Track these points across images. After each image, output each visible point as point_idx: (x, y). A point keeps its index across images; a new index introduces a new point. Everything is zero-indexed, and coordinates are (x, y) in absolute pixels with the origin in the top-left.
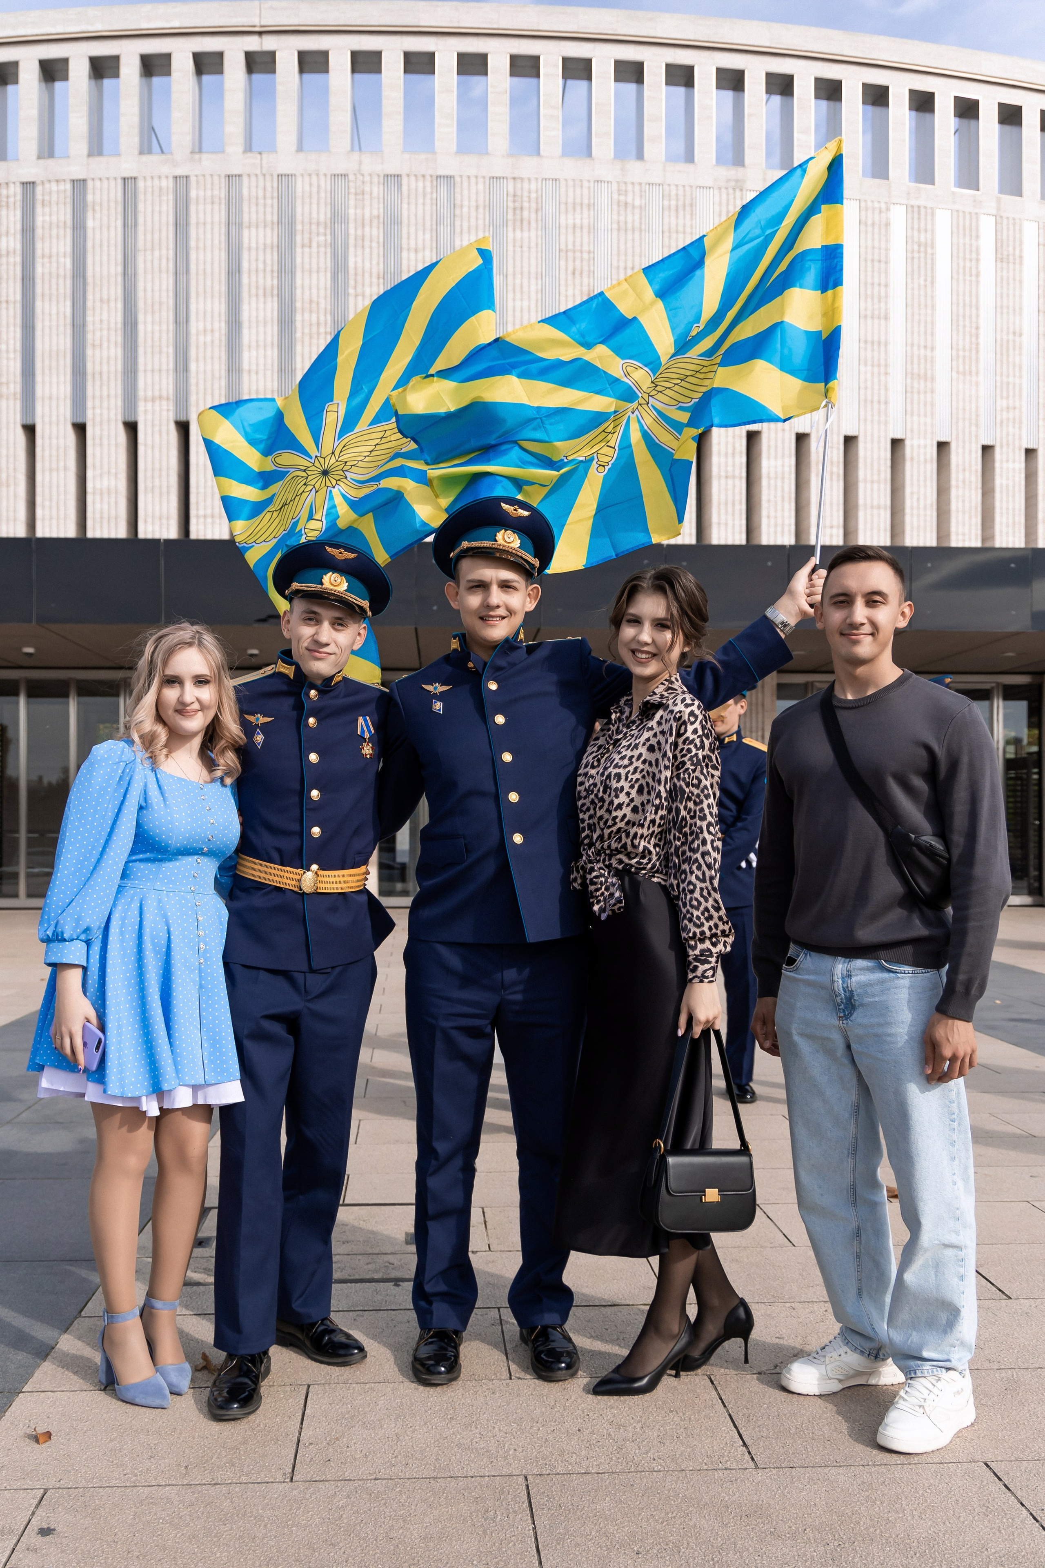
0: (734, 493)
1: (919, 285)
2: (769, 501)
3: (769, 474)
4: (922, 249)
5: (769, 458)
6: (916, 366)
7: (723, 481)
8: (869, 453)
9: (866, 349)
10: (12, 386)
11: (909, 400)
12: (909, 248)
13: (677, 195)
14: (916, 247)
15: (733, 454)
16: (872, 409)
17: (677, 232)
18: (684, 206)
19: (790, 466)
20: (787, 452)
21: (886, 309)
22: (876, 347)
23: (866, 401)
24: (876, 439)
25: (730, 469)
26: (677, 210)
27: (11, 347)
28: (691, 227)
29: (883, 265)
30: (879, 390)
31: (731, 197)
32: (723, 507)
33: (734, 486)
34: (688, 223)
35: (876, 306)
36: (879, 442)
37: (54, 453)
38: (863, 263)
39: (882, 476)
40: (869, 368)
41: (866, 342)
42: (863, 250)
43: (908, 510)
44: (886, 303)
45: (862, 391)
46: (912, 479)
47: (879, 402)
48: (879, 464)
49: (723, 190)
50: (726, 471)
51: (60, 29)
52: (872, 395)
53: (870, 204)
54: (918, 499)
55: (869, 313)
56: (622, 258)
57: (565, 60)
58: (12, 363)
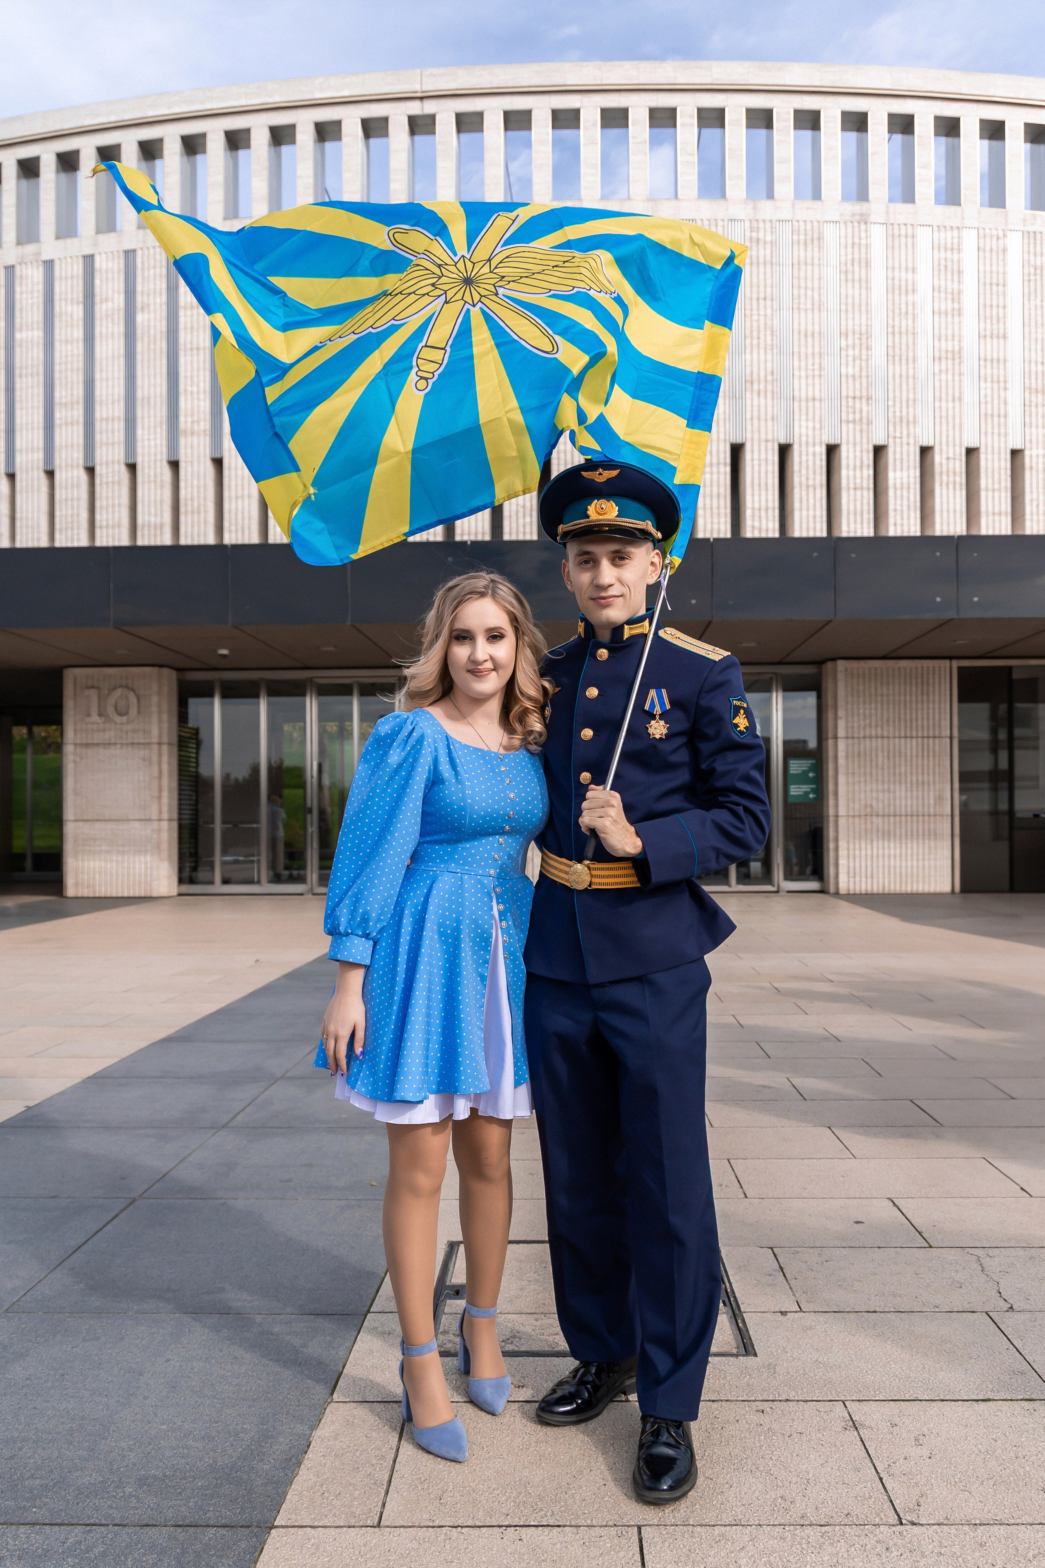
0: (862, 504)
1: (1036, 306)
2: (895, 510)
3: (895, 484)
4: (1038, 272)
5: (895, 470)
6: (1033, 381)
7: (852, 492)
8: (990, 464)
9: (985, 367)
10: (202, 424)
11: (1027, 413)
12: (1026, 271)
13: (805, 230)
14: (1032, 271)
15: (861, 467)
16: (993, 422)
17: (806, 264)
18: (812, 240)
19: (915, 477)
20: (912, 464)
21: (1005, 329)
22: (995, 365)
23: (986, 415)
24: (996, 450)
25: (858, 481)
26: (806, 244)
27: (201, 389)
28: (819, 259)
29: (1001, 288)
30: (999, 404)
31: (856, 230)
32: (852, 517)
33: (862, 497)
34: (816, 255)
35: (995, 327)
36: (999, 453)
37: (240, 482)
38: (982, 287)
39: (1003, 484)
40: (989, 384)
41: (985, 360)
42: (981, 275)
43: (1028, 516)
44: (1004, 323)
45: (983, 406)
46: (1031, 487)
47: (999, 416)
48: (1000, 473)
49: (849, 224)
50: (855, 484)
51: (243, 102)
52: (993, 408)
53: (988, 232)
54: (1038, 506)
55: (988, 333)
56: (755, 289)
57: (700, 111)
58: (202, 403)
